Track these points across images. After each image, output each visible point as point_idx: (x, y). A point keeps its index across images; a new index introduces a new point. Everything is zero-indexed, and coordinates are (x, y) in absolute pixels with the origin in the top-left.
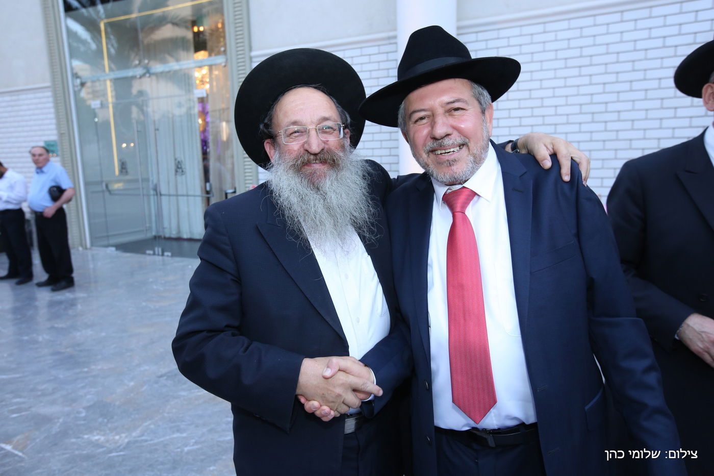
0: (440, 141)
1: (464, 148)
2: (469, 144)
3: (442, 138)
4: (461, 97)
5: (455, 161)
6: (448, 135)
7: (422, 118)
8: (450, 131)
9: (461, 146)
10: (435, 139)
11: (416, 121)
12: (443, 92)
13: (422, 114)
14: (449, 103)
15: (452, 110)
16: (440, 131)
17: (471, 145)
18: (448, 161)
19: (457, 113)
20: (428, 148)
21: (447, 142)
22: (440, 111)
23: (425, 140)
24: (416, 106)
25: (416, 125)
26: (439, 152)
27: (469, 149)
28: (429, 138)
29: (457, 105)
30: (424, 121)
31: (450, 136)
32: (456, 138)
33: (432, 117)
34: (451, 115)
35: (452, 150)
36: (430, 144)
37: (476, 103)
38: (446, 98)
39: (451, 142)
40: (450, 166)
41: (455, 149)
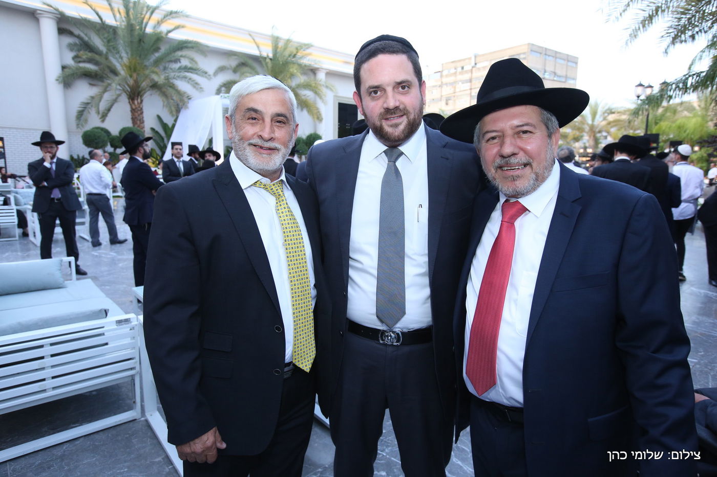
0: (507, 159)
1: (528, 167)
2: (533, 164)
3: (509, 156)
4: (530, 121)
5: (518, 177)
6: (514, 154)
7: (493, 138)
8: (516, 151)
9: (525, 165)
10: (503, 157)
11: (488, 140)
12: (514, 117)
13: (494, 134)
14: (518, 126)
15: (521, 132)
16: (508, 150)
17: (534, 165)
18: (512, 176)
19: (525, 136)
20: (496, 164)
21: (513, 160)
22: (509, 132)
23: (495, 157)
24: (489, 127)
25: (487, 144)
26: (506, 168)
27: (532, 168)
28: (498, 156)
29: (525, 128)
30: (496, 141)
31: (516, 156)
32: (522, 158)
33: (502, 137)
34: (519, 137)
35: (517, 167)
36: (498, 161)
37: (544, 127)
38: (516, 122)
39: (516, 161)
40: (514, 180)
41: (520, 167)
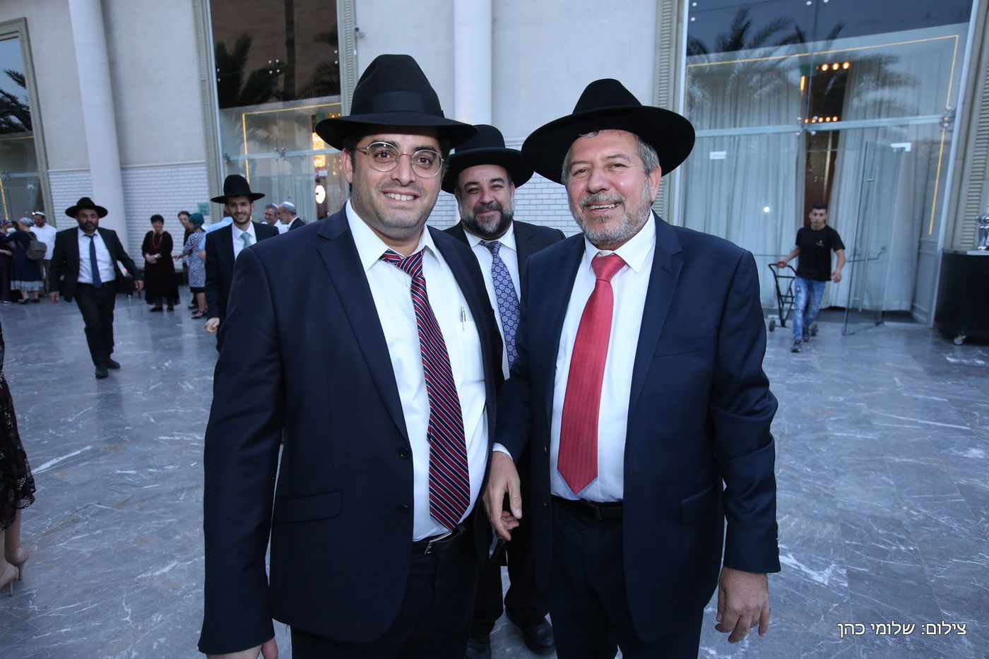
0: (595, 195)
1: (620, 207)
2: (625, 203)
3: (598, 192)
4: (623, 152)
5: (607, 218)
6: (603, 190)
7: (581, 171)
8: (606, 185)
9: (617, 203)
10: (590, 192)
11: (576, 173)
12: (606, 145)
13: (582, 166)
14: (609, 157)
15: (612, 165)
16: (596, 184)
17: (627, 204)
18: (600, 217)
19: (618, 169)
20: (583, 202)
21: (602, 197)
22: (600, 164)
23: (581, 194)
24: (577, 158)
25: (576, 178)
26: (594, 207)
27: (624, 208)
28: (585, 192)
29: (618, 161)
30: (584, 174)
31: (606, 192)
32: (612, 194)
33: (590, 171)
34: (611, 171)
35: (606, 206)
36: (585, 198)
37: (640, 162)
38: (609, 152)
39: (605, 198)
40: (602, 222)
41: (610, 206)
